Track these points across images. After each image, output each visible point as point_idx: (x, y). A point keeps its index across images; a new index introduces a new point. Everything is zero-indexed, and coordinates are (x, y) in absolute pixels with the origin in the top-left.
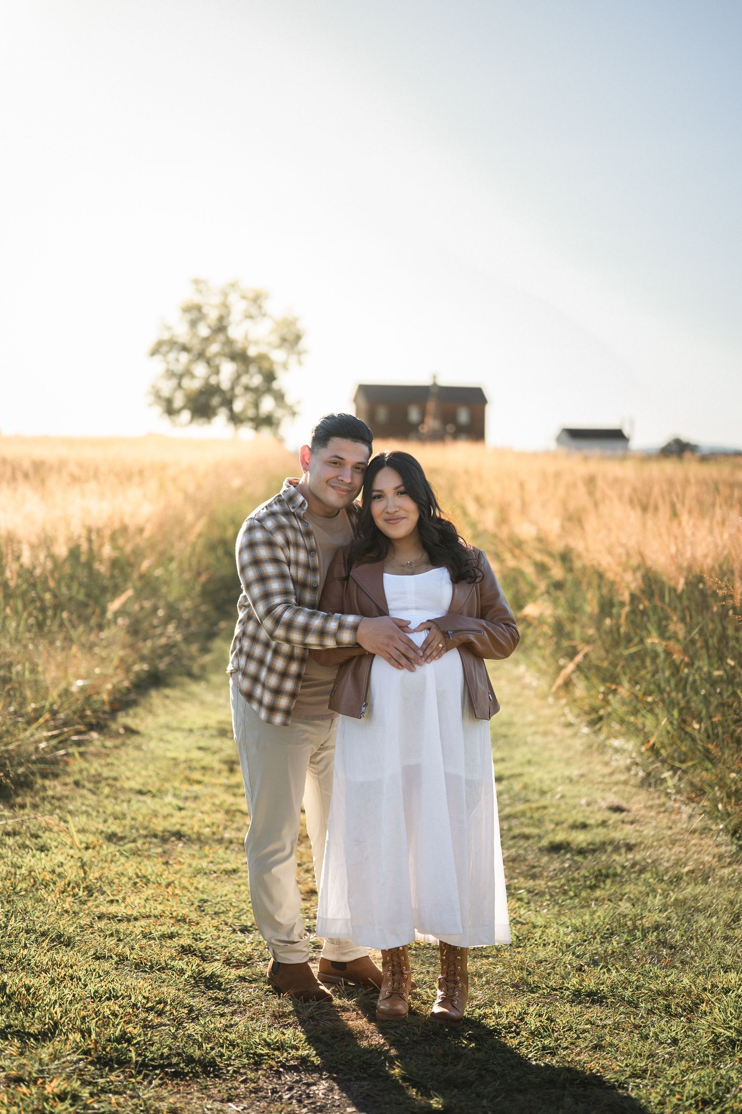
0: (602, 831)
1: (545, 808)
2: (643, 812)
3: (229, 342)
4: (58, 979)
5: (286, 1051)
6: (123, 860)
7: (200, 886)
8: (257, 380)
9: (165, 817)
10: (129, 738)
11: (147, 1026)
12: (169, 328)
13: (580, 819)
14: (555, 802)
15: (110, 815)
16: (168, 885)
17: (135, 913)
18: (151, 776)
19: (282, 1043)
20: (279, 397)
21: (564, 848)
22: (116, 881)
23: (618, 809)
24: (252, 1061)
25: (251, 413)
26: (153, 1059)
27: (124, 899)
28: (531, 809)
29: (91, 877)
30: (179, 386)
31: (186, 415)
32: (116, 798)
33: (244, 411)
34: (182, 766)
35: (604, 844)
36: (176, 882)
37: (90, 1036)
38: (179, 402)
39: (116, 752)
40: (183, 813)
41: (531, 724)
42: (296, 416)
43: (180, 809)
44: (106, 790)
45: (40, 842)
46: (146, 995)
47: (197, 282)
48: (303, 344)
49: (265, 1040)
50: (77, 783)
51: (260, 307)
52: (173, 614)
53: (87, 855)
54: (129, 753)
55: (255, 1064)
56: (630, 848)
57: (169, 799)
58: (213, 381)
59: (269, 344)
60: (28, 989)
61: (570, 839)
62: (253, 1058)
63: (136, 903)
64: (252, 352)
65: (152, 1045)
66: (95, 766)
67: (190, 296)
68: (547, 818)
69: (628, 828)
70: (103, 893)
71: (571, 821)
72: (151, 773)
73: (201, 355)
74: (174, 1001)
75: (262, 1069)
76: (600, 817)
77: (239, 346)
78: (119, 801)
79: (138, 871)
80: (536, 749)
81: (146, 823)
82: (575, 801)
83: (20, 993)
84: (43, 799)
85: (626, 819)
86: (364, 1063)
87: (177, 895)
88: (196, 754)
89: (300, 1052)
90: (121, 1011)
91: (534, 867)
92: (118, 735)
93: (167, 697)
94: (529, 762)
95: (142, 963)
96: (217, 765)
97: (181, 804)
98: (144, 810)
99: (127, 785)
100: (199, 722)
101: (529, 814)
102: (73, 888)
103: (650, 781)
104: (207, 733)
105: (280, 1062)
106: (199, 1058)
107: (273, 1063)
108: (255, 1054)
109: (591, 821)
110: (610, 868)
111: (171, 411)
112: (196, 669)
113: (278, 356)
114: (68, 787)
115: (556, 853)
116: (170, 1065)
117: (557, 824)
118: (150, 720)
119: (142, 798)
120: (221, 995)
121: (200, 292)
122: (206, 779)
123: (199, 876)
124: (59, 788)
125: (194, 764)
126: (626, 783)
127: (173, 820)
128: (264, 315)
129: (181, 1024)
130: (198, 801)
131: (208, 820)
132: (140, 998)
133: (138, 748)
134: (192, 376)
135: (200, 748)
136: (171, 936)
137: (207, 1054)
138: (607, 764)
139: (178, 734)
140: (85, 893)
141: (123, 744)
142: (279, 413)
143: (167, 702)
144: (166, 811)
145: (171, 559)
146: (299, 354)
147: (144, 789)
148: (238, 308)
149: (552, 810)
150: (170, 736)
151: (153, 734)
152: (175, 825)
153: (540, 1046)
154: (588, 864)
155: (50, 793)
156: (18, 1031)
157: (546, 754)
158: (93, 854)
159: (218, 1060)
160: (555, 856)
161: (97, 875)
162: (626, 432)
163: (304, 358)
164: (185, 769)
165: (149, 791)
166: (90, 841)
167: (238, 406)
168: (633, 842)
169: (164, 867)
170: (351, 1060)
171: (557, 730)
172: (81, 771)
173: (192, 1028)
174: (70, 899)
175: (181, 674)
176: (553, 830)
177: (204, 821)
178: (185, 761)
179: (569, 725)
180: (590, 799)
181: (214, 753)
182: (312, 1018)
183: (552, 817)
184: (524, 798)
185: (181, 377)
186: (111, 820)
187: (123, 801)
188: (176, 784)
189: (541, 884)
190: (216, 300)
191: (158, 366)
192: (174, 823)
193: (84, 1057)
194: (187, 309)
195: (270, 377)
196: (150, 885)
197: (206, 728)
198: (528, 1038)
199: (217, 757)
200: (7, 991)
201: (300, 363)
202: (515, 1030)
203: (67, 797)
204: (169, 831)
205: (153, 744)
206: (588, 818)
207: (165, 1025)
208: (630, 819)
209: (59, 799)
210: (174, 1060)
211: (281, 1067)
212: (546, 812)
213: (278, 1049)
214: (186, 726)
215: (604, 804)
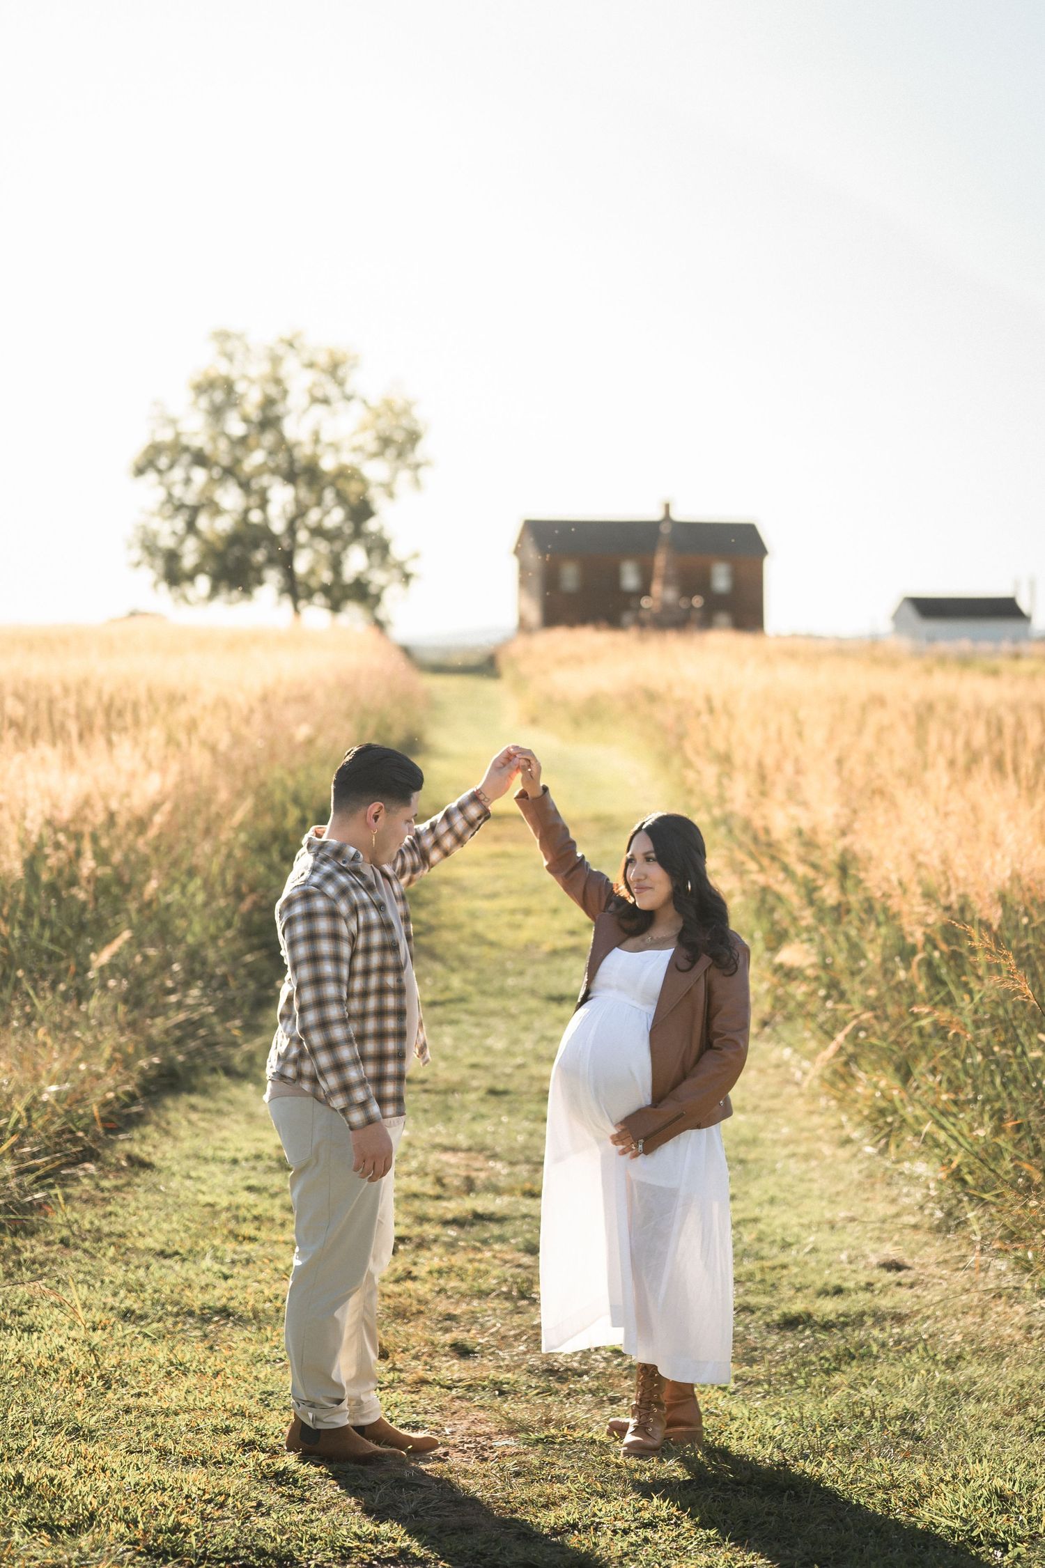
0: (864, 1296)
1: (784, 1267)
2: (933, 1269)
3: (283, 445)
4: (86, 1472)
5: (382, 1543)
6: (147, 1343)
7: (261, 1376)
8: (335, 517)
9: (204, 1288)
10: (137, 1175)
11: (204, 1518)
12: (173, 422)
13: (835, 1281)
14: (800, 1257)
15: (121, 1286)
16: (216, 1374)
17: (173, 1407)
18: (176, 1231)
19: (376, 1536)
20: (379, 548)
21: (804, 1323)
22: (142, 1370)
23: (895, 1266)
24: (338, 1554)
25: (326, 576)
26: (215, 1552)
27: (155, 1391)
28: (762, 1269)
29: (106, 1365)
30: (191, 527)
31: (203, 583)
32: (127, 1264)
33: (312, 572)
34: (224, 1216)
35: (863, 1314)
36: (228, 1371)
37: (137, 1527)
38: (190, 557)
39: (118, 1197)
40: (230, 1281)
41: (786, 1143)
42: (413, 582)
43: (226, 1277)
44: (111, 1252)
45: (26, 1319)
46: (202, 1486)
47: (223, 336)
48: (422, 451)
49: (355, 1534)
50: (64, 1242)
51: (341, 383)
52: (196, 968)
53: (97, 1338)
54: (139, 1197)
55: (343, 1557)
56: (899, 1319)
57: (207, 1262)
58: (255, 517)
59: (357, 449)
60: (52, 1480)
61: (811, 1309)
62: (340, 1551)
63: (173, 1396)
64: (328, 464)
65: (215, 1537)
66: (88, 1218)
67: (210, 362)
68: (785, 1282)
69: (905, 1293)
70: (125, 1385)
71: (819, 1284)
72: (175, 1225)
73: (230, 472)
74: (237, 1494)
75: (351, 1563)
76: (863, 1278)
77: (304, 452)
78: (132, 1267)
79: (171, 1356)
80: (787, 1180)
81: (176, 1296)
82: (832, 1257)
83: (41, 1484)
84: (19, 1264)
85: (904, 1281)
86: (478, 1553)
87: (230, 1386)
88: (246, 1198)
89: (398, 1544)
90: (171, 1502)
91: (755, 1349)
92: (120, 1169)
93: (193, 1108)
94: (772, 1201)
95: (191, 1457)
96: (278, 1215)
97: (225, 1270)
98: (172, 1279)
99: (141, 1244)
100: (249, 1148)
101: (758, 1277)
102: (83, 1377)
103: (951, 1224)
104: (261, 1165)
105: (373, 1554)
106: (273, 1552)
107: (365, 1556)
108: (342, 1547)
109: (850, 1284)
110: (862, 1347)
111: (174, 575)
112: (237, 1060)
113: (375, 471)
114: (55, 1248)
115: (792, 1330)
116: (237, 1558)
117: (798, 1290)
118: (167, 1146)
119: (167, 1262)
120: (298, 1492)
121: (230, 357)
122: (262, 1235)
123: (259, 1365)
124: (40, 1249)
125: (243, 1212)
126: (915, 1227)
127: (217, 1293)
128: (348, 398)
129: (248, 1518)
130: (251, 1266)
131: (268, 1292)
132: (194, 1489)
133: (154, 1189)
134: (216, 510)
135: (250, 1189)
136: (227, 1431)
137: (282, 1547)
138: (893, 1201)
139: (213, 1167)
140: (101, 1383)
141: (129, 1184)
142: (378, 578)
143: (194, 1116)
144: (204, 1280)
145: (192, 872)
146: (417, 466)
147: (169, 1251)
148: (299, 382)
149: (795, 1270)
150: (202, 1171)
151: (175, 1168)
152: (219, 1299)
153: (704, 1537)
154: (835, 1342)
155: (27, 1255)
156: (45, 1524)
157: (801, 1189)
158: (105, 1336)
159: (296, 1554)
160: (789, 1334)
161: (114, 1362)
162: (1023, 604)
163: (423, 473)
164: (228, 1220)
165: (177, 1253)
166: (97, 1319)
167: (301, 564)
168: (905, 1311)
169: (207, 1352)
170: (462, 1551)
171: (827, 1150)
172: (69, 1225)
173: (260, 1522)
174: (83, 1390)
175: (214, 1070)
176: (790, 1299)
177: (262, 1292)
178: (228, 1209)
179: (848, 1141)
180: (854, 1253)
181: (274, 1196)
182: (416, 1513)
183: (793, 1280)
184: (757, 1253)
185: (195, 510)
186: (122, 1293)
187: (138, 1267)
188: (217, 1242)
189: (759, 1370)
190: (259, 368)
191: (150, 491)
192: (218, 1295)
193: (130, 1547)
194: (204, 387)
195: (361, 512)
196: (190, 1375)
197: (258, 1157)
198: (689, 1530)
199: (278, 1202)
200: (25, 1483)
201: (417, 482)
202: (675, 1523)
203: (54, 1261)
204: (210, 1308)
205: (174, 1184)
206: (845, 1279)
207: (228, 1518)
208: (908, 1280)
209: (42, 1264)
210: (242, 1553)
211: (375, 1560)
212: (785, 1272)
213: (372, 1542)
214: (227, 1155)
215: (874, 1260)
